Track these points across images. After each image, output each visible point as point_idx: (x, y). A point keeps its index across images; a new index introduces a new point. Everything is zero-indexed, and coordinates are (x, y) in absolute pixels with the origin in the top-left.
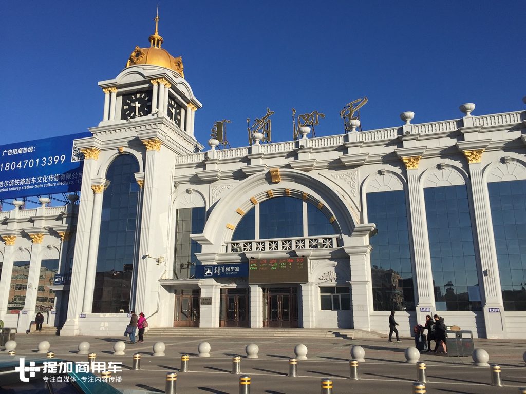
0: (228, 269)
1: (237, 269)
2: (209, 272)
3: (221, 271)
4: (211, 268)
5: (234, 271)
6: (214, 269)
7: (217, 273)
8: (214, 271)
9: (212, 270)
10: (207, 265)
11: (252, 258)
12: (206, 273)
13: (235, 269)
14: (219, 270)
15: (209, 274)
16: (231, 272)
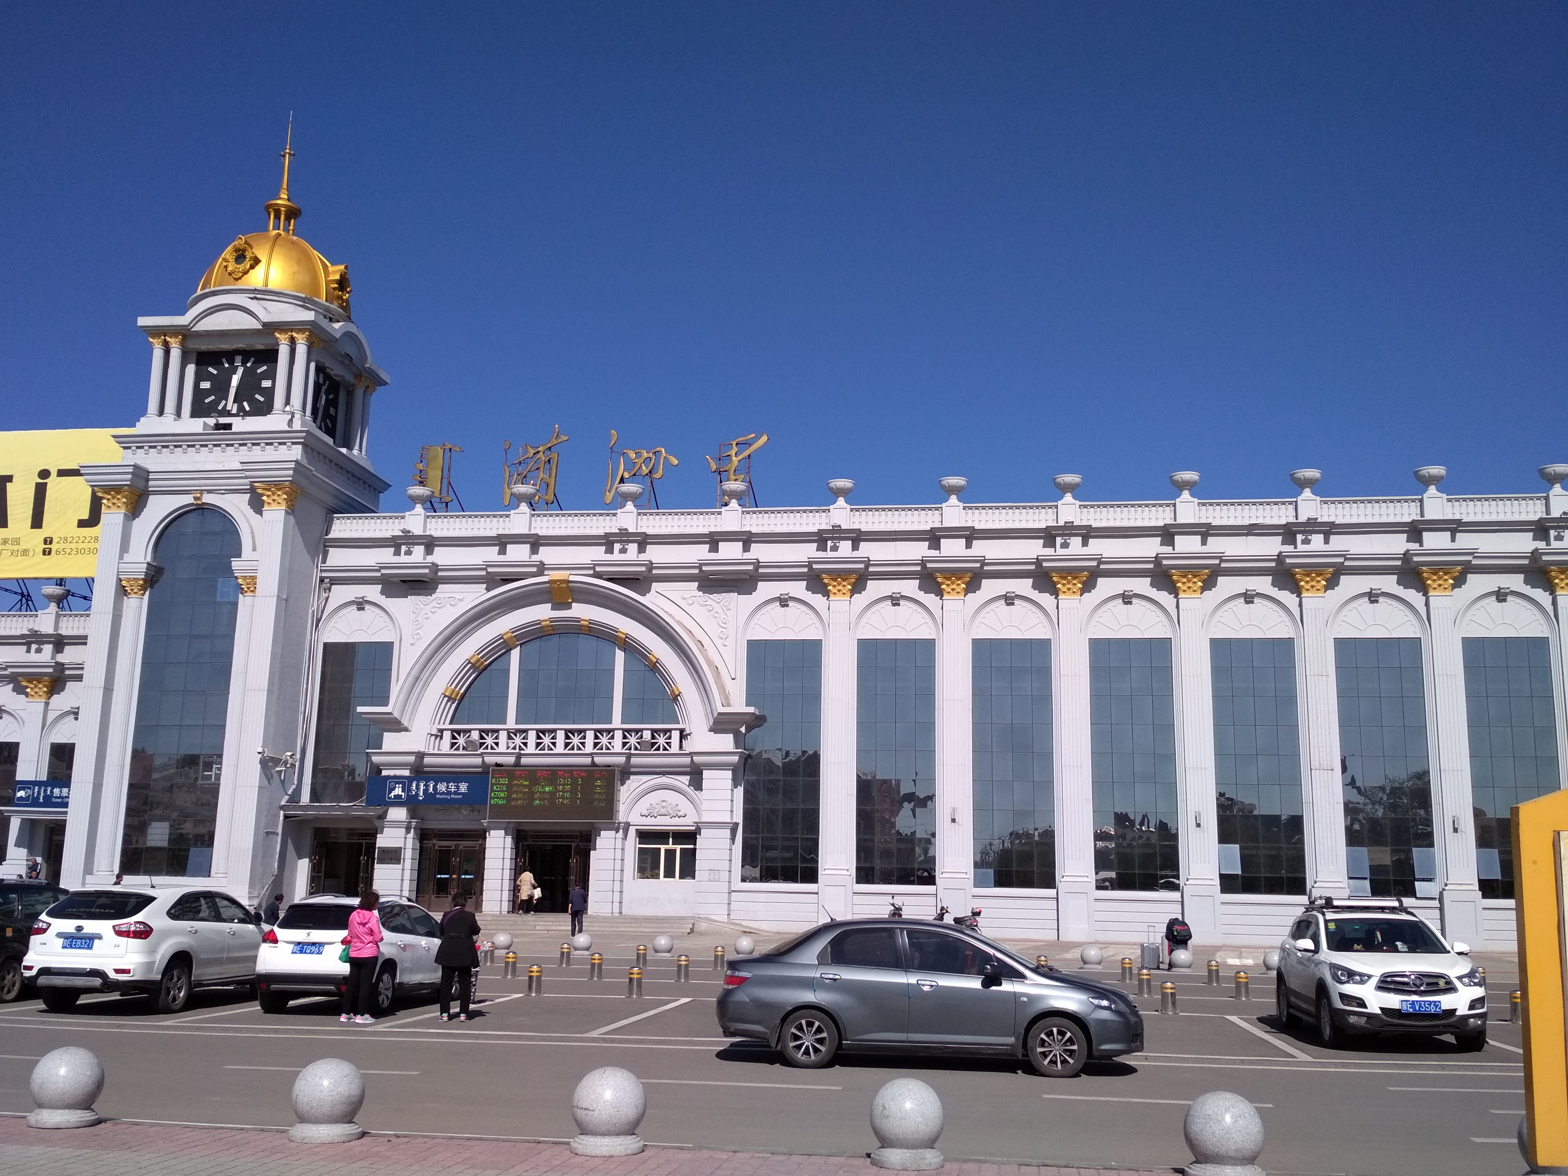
0: (442, 787)
1: (463, 787)
2: (398, 791)
3: (426, 791)
4: (404, 784)
5: (456, 793)
6: (410, 785)
7: (417, 794)
8: (410, 790)
9: (406, 788)
10: (395, 777)
11: (497, 765)
12: (392, 795)
13: (458, 787)
14: (422, 788)
15: (398, 796)
16: (449, 793)
